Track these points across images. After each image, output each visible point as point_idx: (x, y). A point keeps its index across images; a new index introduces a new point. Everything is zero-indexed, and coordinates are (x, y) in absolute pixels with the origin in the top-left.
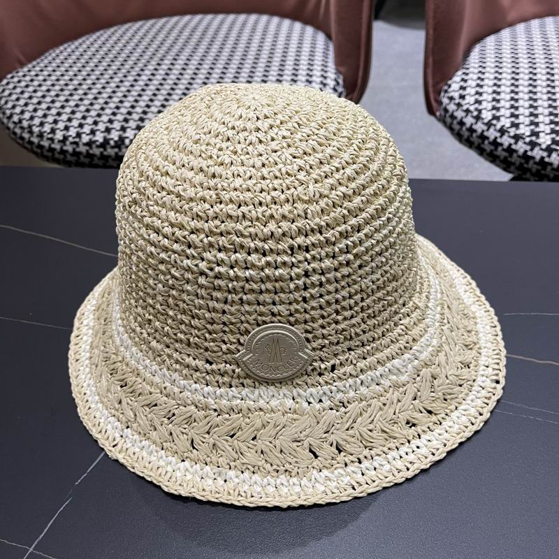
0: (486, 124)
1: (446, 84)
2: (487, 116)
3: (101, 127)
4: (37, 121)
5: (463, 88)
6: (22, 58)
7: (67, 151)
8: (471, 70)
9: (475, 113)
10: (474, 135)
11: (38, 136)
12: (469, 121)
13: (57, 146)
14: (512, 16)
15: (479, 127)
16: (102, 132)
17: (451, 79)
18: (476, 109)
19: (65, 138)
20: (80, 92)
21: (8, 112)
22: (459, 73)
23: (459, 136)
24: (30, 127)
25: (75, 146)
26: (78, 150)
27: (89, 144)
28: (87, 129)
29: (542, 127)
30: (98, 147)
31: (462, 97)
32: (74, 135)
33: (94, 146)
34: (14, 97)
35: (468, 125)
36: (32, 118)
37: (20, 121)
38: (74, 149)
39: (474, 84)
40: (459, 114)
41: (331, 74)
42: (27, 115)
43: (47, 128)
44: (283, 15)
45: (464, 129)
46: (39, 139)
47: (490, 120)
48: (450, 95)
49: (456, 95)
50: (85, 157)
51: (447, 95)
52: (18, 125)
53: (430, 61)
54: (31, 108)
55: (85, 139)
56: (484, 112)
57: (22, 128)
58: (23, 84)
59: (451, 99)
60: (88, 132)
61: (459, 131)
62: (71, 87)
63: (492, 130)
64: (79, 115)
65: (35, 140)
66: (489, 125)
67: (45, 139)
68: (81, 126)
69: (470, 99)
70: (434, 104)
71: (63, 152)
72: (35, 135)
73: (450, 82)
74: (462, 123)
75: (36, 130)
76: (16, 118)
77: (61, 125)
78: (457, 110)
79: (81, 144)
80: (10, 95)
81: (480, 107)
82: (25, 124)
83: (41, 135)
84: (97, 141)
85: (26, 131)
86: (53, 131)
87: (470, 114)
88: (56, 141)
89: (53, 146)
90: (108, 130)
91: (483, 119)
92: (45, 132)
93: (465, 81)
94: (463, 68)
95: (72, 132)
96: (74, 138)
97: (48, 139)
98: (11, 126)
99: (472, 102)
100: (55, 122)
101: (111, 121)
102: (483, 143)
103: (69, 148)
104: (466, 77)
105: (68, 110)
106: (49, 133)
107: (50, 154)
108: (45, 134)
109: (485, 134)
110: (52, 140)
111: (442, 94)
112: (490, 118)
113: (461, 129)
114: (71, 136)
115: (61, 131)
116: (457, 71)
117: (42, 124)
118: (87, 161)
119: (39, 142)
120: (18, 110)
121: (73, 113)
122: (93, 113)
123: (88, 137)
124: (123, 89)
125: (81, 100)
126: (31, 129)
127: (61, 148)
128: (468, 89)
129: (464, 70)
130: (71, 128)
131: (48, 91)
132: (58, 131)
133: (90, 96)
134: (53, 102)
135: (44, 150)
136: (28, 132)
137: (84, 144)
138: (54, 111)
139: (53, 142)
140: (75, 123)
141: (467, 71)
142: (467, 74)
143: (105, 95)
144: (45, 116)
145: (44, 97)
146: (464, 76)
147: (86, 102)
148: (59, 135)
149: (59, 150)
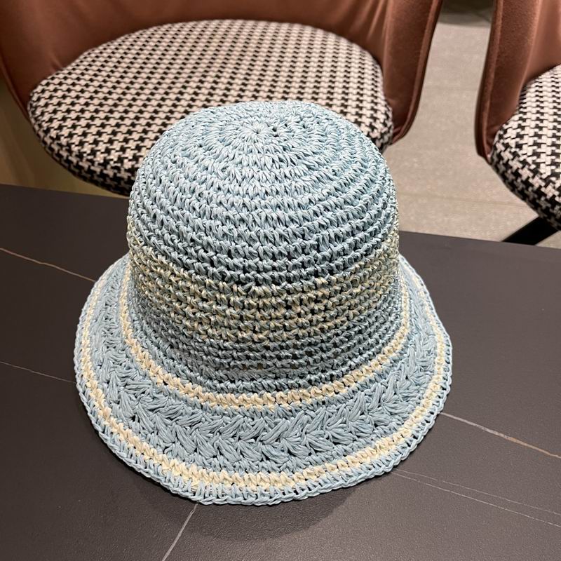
0: (545, 180)
1: (501, 128)
2: (546, 171)
5: (520, 136)
6: (57, 62)
7: (107, 175)
8: (529, 115)
9: (533, 167)
10: (530, 189)
11: (77, 156)
12: (525, 173)
13: (98, 170)
15: (537, 182)
17: (506, 123)
18: (534, 162)
19: (106, 162)
20: (121, 109)
21: (45, 125)
22: (516, 117)
23: (512, 187)
24: (69, 145)
25: (116, 171)
26: (118, 175)
27: (131, 170)
28: (129, 154)
31: (519, 146)
32: (116, 159)
34: (51, 108)
35: (524, 178)
36: (71, 135)
37: (58, 137)
38: (115, 174)
39: (532, 132)
40: (515, 164)
41: (382, 108)
42: (65, 132)
45: (519, 180)
46: (78, 159)
47: (549, 176)
48: (506, 141)
49: (512, 143)
50: (125, 182)
51: (502, 141)
52: (56, 142)
54: (69, 123)
55: (128, 165)
56: (542, 165)
57: (61, 145)
58: (60, 94)
59: (507, 146)
60: (131, 158)
61: (513, 180)
62: (110, 102)
63: (550, 187)
64: (120, 137)
65: (74, 160)
66: (547, 181)
67: (84, 160)
68: (123, 150)
69: (528, 150)
70: (486, 147)
71: (102, 175)
72: (74, 154)
73: (505, 127)
74: (517, 174)
75: (75, 149)
76: (53, 133)
77: (102, 147)
78: (513, 159)
79: (122, 169)
80: (46, 105)
81: (538, 161)
82: (64, 141)
83: (80, 156)
85: (64, 149)
86: (93, 152)
87: (527, 166)
88: (96, 163)
89: (92, 168)
91: (541, 174)
92: (85, 152)
93: (521, 127)
94: (521, 112)
95: (114, 156)
96: (115, 162)
97: (88, 160)
98: (49, 141)
99: (530, 154)
100: (96, 142)
102: (539, 198)
103: (110, 173)
104: (523, 124)
105: (109, 130)
106: (89, 155)
107: (89, 176)
108: (85, 155)
109: (543, 190)
110: (92, 162)
111: (497, 139)
112: (549, 174)
113: (516, 179)
114: (112, 160)
115: (102, 153)
116: (514, 115)
117: (81, 144)
119: (78, 162)
120: (55, 124)
121: (114, 133)
122: (135, 136)
123: (131, 163)
124: (166, 109)
125: (122, 118)
126: (70, 147)
127: (102, 171)
128: (526, 137)
129: (521, 115)
130: (113, 152)
131: (87, 104)
132: (98, 153)
133: (132, 115)
134: (92, 118)
135: (83, 171)
136: (67, 150)
137: (126, 170)
138: (94, 130)
139: (93, 164)
140: (117, 146)
141: (525, 117)
142: (524, 120)
143: (147, 115)
144: (85, 134)
145: (82, 111)
146: (520, 122)
147: (128, 122)
148: (100, 158)
149: (98, 173)
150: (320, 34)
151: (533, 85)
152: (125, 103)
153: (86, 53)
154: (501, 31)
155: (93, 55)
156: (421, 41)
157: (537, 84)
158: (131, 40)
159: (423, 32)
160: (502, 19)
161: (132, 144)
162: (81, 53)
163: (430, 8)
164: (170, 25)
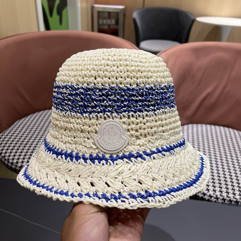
4: (11, 158)
43: (15, 161)
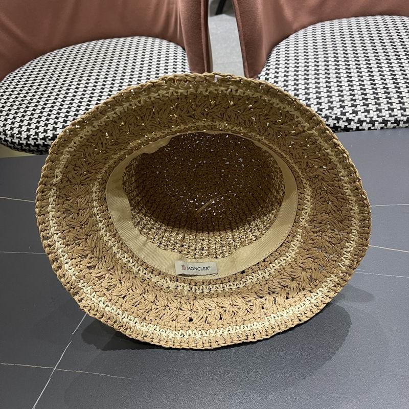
3: (50, 127)
7: (31, 144)
8: (271, 67)
11: (10, 136)
13: (24, 142)
14: (295, 26)
16: (51, 130)
17: (260, 74)
19: (28, 137)
20: (33, 104)
22: (265, 69)
25: (35, 141)
26: (37, 143)
27: (44, 139)
28: (41, 129)
29: (312, 101)
30: (50, 140)
32: (34, 134)
33: (47, 139)
36: (5, 125)
38: (35, 143)
39: (273, 76)
44: (155, 36)
46: (12, 138)
50: (42, 147)
53: (246, 64)
55: (41, 136)
60: (42, 131)
62: (26, 102)
64: (34, 121)
65: (9, 139)
67: (15, 138)
68: (37, 128)
71: (28, 145)
72: (8, 136)
73: (259, 75)
75: (8, 133)
77: (24, 128)
83: (12, 136)
84: (49, 136)
86: (20, 132)
88: (23, 139)
89: (21, 142)
90: (55, 129)
92: (15, 133)
93: (267, 74)
94: (267, 66)
95: (32, 132)
96: (34, 136)
97: (17, 138)
100: (20, 126)
101: (56, 123)
103: (32, 142)
104: (268, 72)
105: (27, 118)
106: (17, 134)
107: (20, 147)
108: (15, 135)
110: (20, 138)
116: (263, 68)
117: (12, 129)
118: (44, 149)
121: (31, 119)
122: (44, 119)
123: (43, 134)
124: (60, 100)
125: (34, 110)
126: (5, 132)
127: (27, 142)
128: (270, 79)
129: (267, 67)
130: (31, 130)
131: (12, 106)
132: (23, 132)
133: (40, 107)
134: (16, 113)
135: (16, 145)
136: (3, 134)
137: (40, 139)
138: (18, 119)
139: (21, 140)
140: (33, 126)
141: (269, 68)
142: (269, 70)
143: (49, 106)
144: (13, 123)
145: (10, 110)
146: (267, 71)
147: (38, 111)
148: (24, 135)
149: (25, 144)
150: (150, 40)
151: (275, 49)
152: (35, 101)
153: (7, 76)
154: (241, 22)
155: (12, 76)
156: (201, 35)
157: (278, 48)
158: (34, 63)
159: (201, 30)
160: (240, 15)
161: (42, 124)
162: (5, 77)
163: (201, 15)
164: (58, 50)
